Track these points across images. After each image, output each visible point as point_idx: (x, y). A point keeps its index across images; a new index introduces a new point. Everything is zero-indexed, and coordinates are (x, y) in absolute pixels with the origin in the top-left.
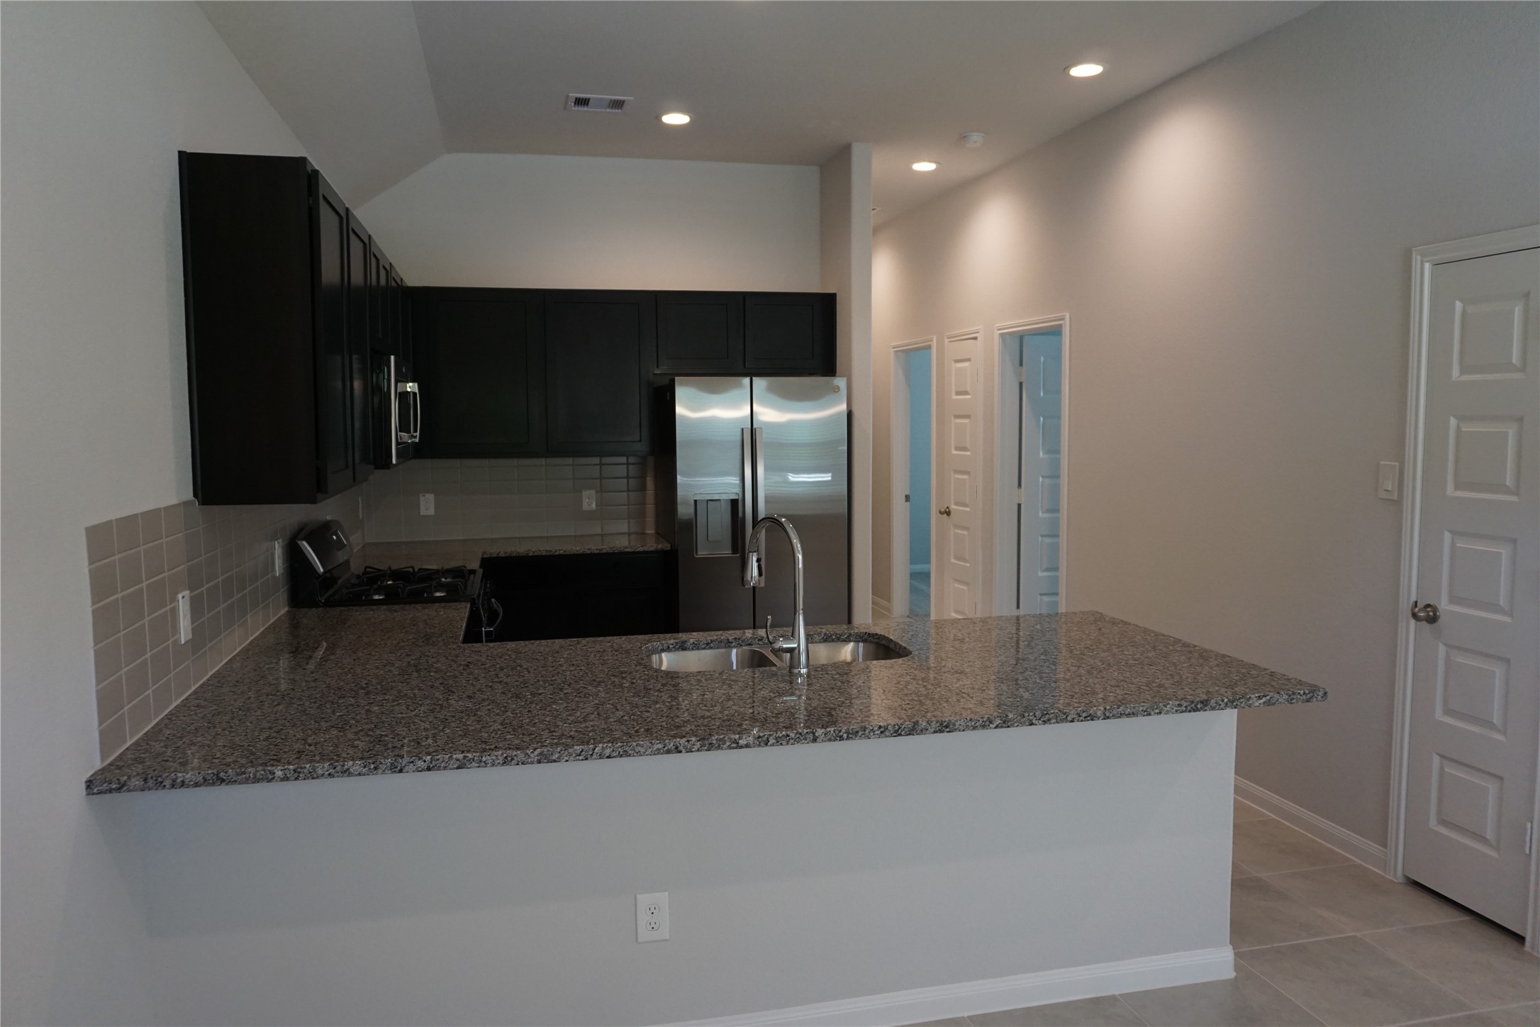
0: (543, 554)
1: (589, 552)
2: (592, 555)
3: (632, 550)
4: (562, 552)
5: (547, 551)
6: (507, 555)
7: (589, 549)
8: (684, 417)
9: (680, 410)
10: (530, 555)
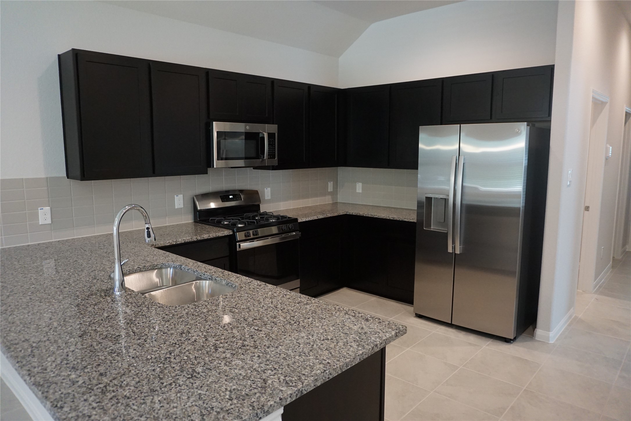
0: (370, 216)
1: (388, 218)
2: (390, 220)
3: (408, 221)
4: (377, 216)
5: (371, 215)
6: (356, 214)
7: (389, 217)
8: (423, 150)
9: (421, 146)
10: (365, 216)
